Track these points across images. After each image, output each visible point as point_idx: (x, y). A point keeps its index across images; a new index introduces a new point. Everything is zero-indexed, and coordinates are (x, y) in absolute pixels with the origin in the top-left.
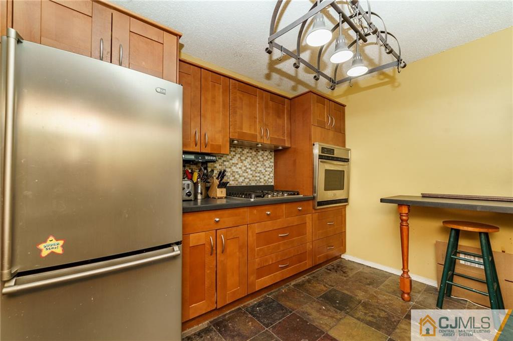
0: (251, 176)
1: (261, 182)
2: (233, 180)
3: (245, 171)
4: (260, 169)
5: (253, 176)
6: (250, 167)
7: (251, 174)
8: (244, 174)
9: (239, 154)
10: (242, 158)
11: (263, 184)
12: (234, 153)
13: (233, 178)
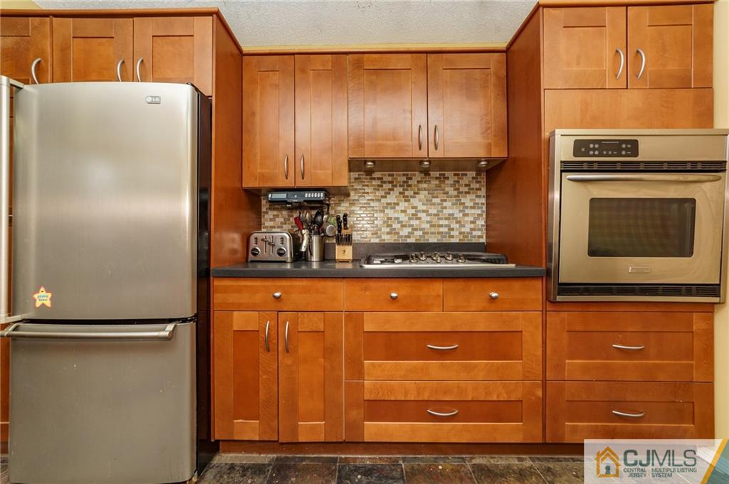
0: (428, 226)
1: (453, 237)
2: (388, 233)
3: (415, 217)
4: (451, 212)
5: (434, 226)
6: (424, 208)
7: (428, 222)
8: (412, 222)
9: (400, 186)
10: (407, 193)
11: (457, 241)
12: (390, 186)
13: (388, 229)
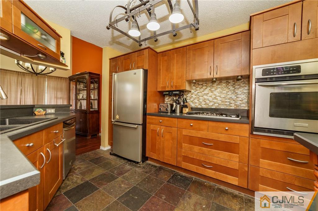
0: (221, 102)
1: (231, 106)
2: (204, 104)
3: (215, 98)
4: (231, 96)
5: (223, 102)
6: (219, 95)
7: (220, 100)
8: (214, 100)
9: (209, 87)
10: (212, 89)
11: (233, 108)
12: (206, 87)
13: (205, 103)
